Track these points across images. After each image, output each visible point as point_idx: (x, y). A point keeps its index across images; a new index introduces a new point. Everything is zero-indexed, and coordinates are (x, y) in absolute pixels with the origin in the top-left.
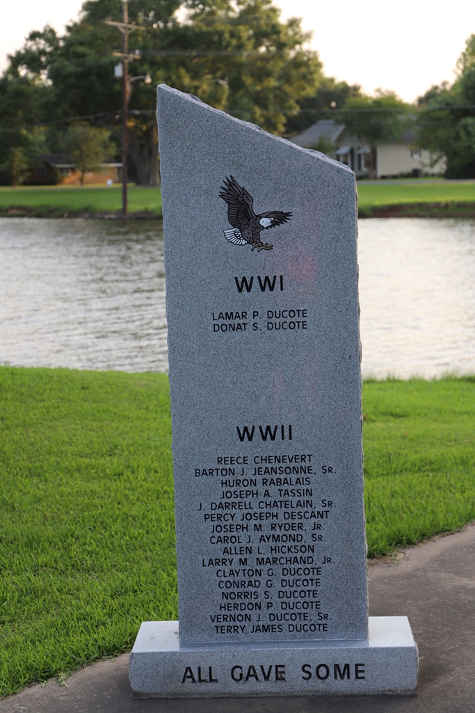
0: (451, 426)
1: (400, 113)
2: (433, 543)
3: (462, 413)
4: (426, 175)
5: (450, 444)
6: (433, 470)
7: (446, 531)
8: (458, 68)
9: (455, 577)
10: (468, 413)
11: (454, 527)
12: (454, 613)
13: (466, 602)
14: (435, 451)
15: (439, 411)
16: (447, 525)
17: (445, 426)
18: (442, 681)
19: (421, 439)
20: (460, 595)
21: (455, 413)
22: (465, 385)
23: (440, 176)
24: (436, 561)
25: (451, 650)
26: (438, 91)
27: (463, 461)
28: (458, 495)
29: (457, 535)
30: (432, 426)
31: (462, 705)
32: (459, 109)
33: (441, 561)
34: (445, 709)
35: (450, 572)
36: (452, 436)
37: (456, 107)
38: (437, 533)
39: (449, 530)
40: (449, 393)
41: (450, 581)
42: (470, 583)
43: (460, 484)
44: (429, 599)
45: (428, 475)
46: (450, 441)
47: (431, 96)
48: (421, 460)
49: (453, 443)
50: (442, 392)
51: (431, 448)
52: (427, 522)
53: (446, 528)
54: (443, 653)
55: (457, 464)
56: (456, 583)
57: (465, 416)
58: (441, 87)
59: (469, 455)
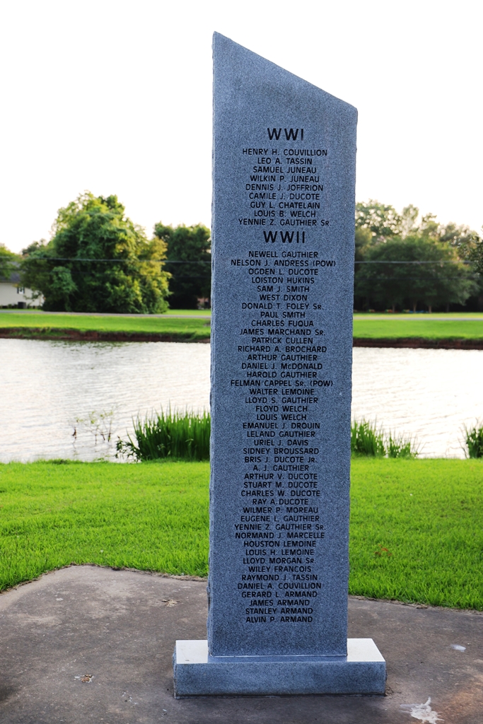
0: (38, 499)
1: (8, 260)
2: (15, 591)
3: (47, 488)
4: (29, 307)
5: (35, 512)
6: (20, 533)
7: (26, 580)
8: (53, 230)
9: (29, 616)
10: (52, 488)
11: (32, 577)
12: (26, 645)
13: (36, 635)
14: (23, 518)
15: (29, 487)
16: (26, 576)
17: (33, 498)
18: (12, 699)
19: (13, 509)
20: (32, 630)
21: (42, 488)
22: (51, 466)
23: (39, 308)
24: (16, 604)
25: (21, 674)
26: (38, 246)
27: (43, 525)
28: (37, 552)
29: (34, 583)
30: (23, 498)
31: (25, 717)
32: (53, 260)
33: (20, 605)
34: (11, 721)
35: (25, 613)
36: (37, 507)
37: (51, 258)
38: (18, 583)
39: (28, 580)
40: (39, 473)
41: (24, 619)
42: (40, 620)
43: (40, 543)
44: (7, 635)
45: (16, 538)
46: (36, 510)
47: (31, 249)
48: (12, 526)
49: (38, 511)
50: (33, 472)
51: (20, 516)
52: (11, 575)
53: (25, 578)
54: (14, 677)
55: (39, 528)
56: (30, 621)
57: (50, 490)
58: (40, 244)
59: (49, 521)
